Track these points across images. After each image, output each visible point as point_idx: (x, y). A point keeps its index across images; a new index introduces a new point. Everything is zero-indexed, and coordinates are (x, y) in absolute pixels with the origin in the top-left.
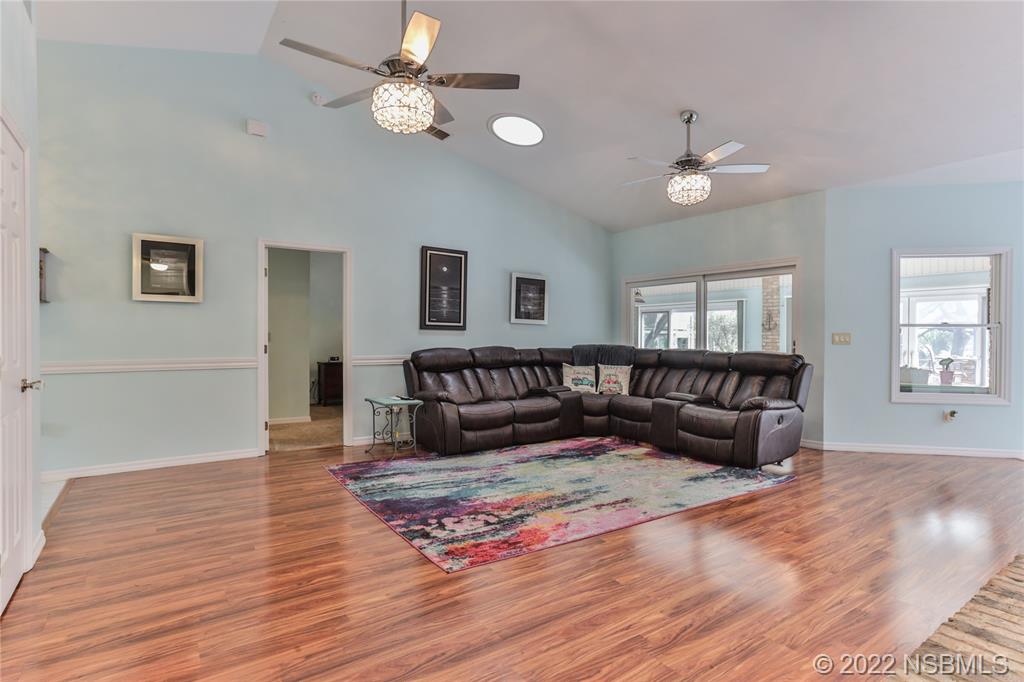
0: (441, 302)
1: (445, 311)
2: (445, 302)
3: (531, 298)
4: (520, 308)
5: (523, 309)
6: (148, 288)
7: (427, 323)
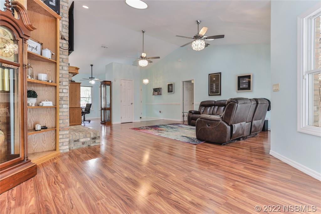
0: (213, 88)
1: (214, 90)
3: (245, 83)
4: (240, 87)
5: (241, 87)
6: (169, 92)
7: (210, 94)
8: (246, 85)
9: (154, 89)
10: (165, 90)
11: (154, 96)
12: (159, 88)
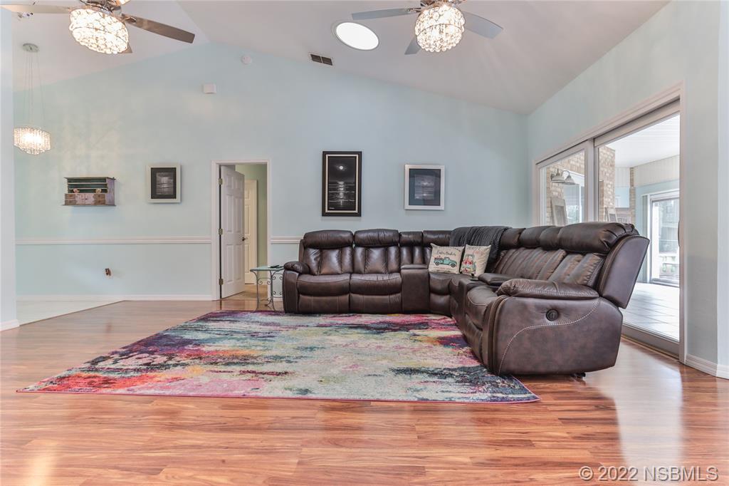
0: (338, 194)
1: (341, 201)
2: (341, 194)
3: (426, 187)
4: (414, 196)
5: (417, 197)
6: (155, 195)
7: (327, 211)
8: (430, 193)
9: (70, 180)
10: (132, 187)
11: (70, 208)
12: (104, 179)
